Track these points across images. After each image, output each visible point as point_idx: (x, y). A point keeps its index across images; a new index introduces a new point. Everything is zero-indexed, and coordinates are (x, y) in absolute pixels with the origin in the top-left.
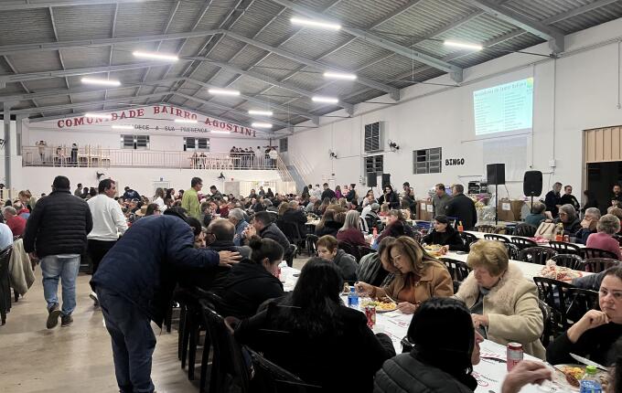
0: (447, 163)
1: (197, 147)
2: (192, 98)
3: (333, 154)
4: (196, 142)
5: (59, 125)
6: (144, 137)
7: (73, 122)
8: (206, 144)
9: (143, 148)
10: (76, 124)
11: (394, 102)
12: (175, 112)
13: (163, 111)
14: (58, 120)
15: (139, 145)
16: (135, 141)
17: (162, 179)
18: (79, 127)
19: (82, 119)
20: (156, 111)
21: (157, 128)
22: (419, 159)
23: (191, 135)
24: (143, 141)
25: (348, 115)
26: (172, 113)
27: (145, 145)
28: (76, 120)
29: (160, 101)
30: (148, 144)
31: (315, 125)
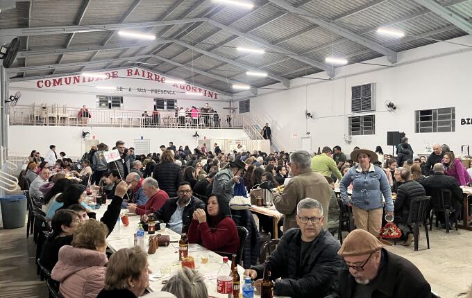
0: (463, 122)
1: (165, 107)
2: (169, 61)
3: (309, 114)
4: (165, 103)
5: (39, 86)
6: (118, 98)
7: (52, 82)
8: (174, 105)
9: (117, 108)
10: (54, 85)
11: (390, 64)
12: (146, 75)
13: (136, 74)
14: (38, 80)
15: (113, 105)
16: (110, 102)
17: (142, 138)
18: (58, 87)
19: (60, 80)
20: (129, 73)
21: (130, 89)
22: (422, 119)
23: (160, 96)
24: (116, 102)
25: (328, 78)
26: (143, 76)
27: (119, 106)
28: (55, 80)
29: (133, 64)
30: (121, 105)
31: (285, 88)
